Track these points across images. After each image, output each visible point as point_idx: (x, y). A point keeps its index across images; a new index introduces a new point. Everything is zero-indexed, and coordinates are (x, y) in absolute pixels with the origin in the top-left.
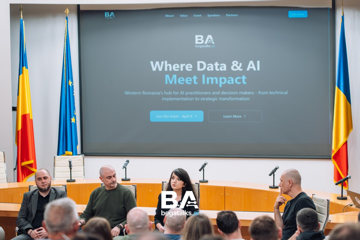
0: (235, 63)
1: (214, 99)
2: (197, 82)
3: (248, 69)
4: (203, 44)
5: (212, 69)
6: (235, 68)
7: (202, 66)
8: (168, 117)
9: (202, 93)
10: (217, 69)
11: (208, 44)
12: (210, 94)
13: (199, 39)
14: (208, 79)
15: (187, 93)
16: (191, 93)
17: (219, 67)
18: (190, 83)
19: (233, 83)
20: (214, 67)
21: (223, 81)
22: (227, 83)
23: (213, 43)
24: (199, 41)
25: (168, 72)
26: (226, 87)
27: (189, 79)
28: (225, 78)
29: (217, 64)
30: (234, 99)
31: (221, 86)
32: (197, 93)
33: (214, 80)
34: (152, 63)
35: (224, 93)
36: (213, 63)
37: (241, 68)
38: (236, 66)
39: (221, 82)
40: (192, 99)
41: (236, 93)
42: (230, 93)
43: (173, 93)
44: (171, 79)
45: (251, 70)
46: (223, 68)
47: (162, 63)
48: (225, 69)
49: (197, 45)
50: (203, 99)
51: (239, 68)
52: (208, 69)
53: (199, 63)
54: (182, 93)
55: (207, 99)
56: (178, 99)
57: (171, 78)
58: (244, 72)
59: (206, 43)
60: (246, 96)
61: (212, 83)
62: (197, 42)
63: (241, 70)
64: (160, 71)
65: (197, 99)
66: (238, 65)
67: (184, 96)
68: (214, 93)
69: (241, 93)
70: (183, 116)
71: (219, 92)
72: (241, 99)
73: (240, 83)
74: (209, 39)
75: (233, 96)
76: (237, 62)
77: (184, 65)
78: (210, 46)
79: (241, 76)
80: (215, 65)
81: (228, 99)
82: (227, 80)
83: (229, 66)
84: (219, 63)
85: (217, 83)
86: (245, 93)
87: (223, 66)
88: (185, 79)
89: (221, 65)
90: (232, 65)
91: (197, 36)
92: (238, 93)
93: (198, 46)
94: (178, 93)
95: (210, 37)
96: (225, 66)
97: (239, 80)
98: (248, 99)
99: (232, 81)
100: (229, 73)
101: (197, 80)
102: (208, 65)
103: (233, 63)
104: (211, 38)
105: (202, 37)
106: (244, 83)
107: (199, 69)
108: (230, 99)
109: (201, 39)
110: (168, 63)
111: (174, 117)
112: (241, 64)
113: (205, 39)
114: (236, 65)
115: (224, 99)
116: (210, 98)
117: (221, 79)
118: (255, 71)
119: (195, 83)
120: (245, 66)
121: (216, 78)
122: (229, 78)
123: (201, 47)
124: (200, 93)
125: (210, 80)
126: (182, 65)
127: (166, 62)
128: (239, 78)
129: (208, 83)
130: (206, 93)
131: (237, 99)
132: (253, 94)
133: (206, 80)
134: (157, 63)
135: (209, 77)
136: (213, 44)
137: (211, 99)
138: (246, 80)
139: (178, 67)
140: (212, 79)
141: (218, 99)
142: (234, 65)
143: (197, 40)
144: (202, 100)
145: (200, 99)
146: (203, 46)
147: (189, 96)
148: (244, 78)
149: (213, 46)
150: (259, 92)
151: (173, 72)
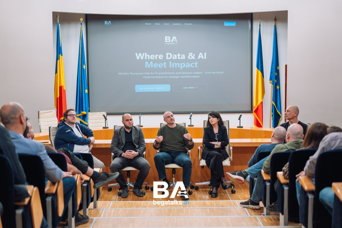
0: (190, 54)
1: (177, 77)
2: (166, 66)
3: (199, 58)
4: (170, 42)
5: (176, 58)
6: (191, 57)
7: (169, 56)
8: (147, 88)
9: (170, 73)
10: (179, 58)
11: (173, 42)
12: (175, 74)
13: (168, 39)
14: (173, 64)
15: (160, 74)
16: (162, 73)
17: (180, 57)
18: (162, 67)
19: (189, 67)
20: (177, 57)
21: (183, 65)
22: (185, 66)
25: (147, 60)
26: (185, 70)
27: (161, 64)
28: (184, 64)
29: (179, 55)
30: (190, 77)
31: (181, 69)
32: (166, 73)
33: (177, 65)
34: (137, 54)
35: (183, 73)
37: (194, 57)
39: (182, 66)
40: (163, 77)
41: (191, 73)
42: (187, 73)
43: (150, 73)
44: (149, 64)
45: (201, 58)
46: (183, 57)
47: (143, 54)
48: (184, 58)
49: (166, 43)
50: (170, 77)
51: (193, 58)
52: (173, 58)
53: (167, 54)
54: (156, 73)
55: (173, 77)
56: (154, 77)
58: (196, 60)
60: (197, 75)
61: (176, 67)
62: (166, 41)
63: (195, 58)
64: (142, 59)
65: (166, 77)
66: (193, 55)
67: (158, 75)
68: (177, 73)
69: (194, 73)
70: (157, 88)
71: (180, 73)
72: (194, 77)
73: (194, 67)
74: (174, 39)
75: (189, 75)
76: (192, 54)
77: (158, 55)
78: (175, 44)
79: (194, 63)
81: (186, 77)
82: (186, 65)
83: (187, 56)
85: (179, 67)
86: (197, 73)
87: (183, 56)
88: (158, 65)
89: (182, 55)
91: (166, 37)
92: (193, 73)
94: (153, 73)
95: (174, 37)
96: (184, 56)
97: (193, 65)
98: (198, 77)
99: (188, 65)
100: (186, 61)
101: (166, 65)
102: (173, 55)
103: (189, 54)
105: (169, 37)
106: (196, 66)
107: (167, 58)
108: (187, 77)
110: (147, 55)
111: (151, 88)
112: (194, 55)
113: (171, 39)
114: (191, 56)
115: (183, 77)
117: (181, 64)
118: (203, 59)
119: (165, 67)
120: (196, 56)
121: (178, 64)
122: (187, 64)
123: (169, 44)
124: (168, 73)
125: (175, 65)
126: (156, 56)
127: (146, 53)
128: (193, 63)
129: (173, 67)
130: (172, 73)
131: (192, 77)
132: (202, 73)
133: (172, 65)
134: (140, 54)
136: (177, 42)
137: (175, 77)
138: (197, 65)
139: (154, 57)
140: (176, 64)
141: (180, 77)
142: (190, 55)
143: (166, 39)
145: (168, 77)
148: (196, 63)
149: (177, 44)
150: (206, 72)
151: (150, 60)
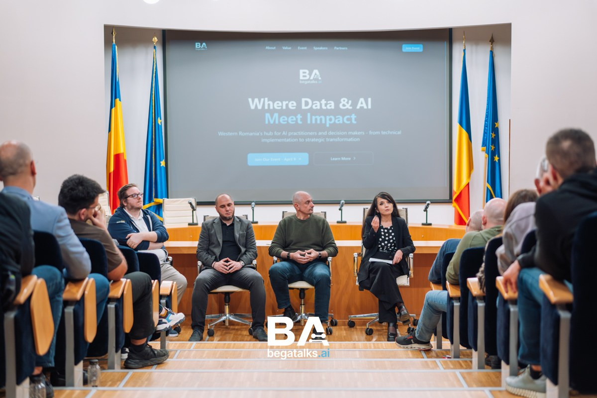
0: (344, 101)
1: (320, 140)
3: (358, 107)
4: (309, 80)
5: (318, 107)
6: (344, 105)
7: (306, 103)
8: (268, 160)
9: (308, 133)
10: (324, 107)
11: (314, 79)
12: (316, 134)
13: (304, 74)
14: (314, 118)
15: (290, 134)
16: (295, 134)
17: (326, 105)
18: (294, 123)
19: (341, 122)
20: (321, 105)
21: (330, 120)
22: (335, 122)
23: (320, 78)
24: (304, 76)
25: (269, 111)
27: (292, 118)
28: (332, 117)
29: (323, 102)
30: (342, 140)
31: (328, 125)
33: (321, 119)
34: (250, 100)
35: (331, 133)
36: (320, 101)
37: (350, 106)
38: (345, 103)
39: (328, 121)
40: (296, 140)
41: (345, 133)
42: (338, 133)
43: (274, 134)
45: (362, 108)
46: (330, 106)
47: (262, 100)
48: (333, 107)
49: (302, 80)
51: (348, 106)
52: (314, 107)
53: (303, 100)
54: (284, 133)
55: (313, 140)
56: (280, 140)
57: (272, 117)
59: (312, 78)
60: (355, 136)
61: (318, 122)
62: (301, 78)
63: (351, 108)
64: (260, 110)
65: (301, 140)
66: (348, 102)
67: (287, 137)
68: (320, 134)
69: (350, 133)
70: (285, 159)
71: (326, 132)
72: (350, 140)
73: (349, 122)
74: (316, 74)
75: (341, 137)
76: (346, 100)
77: (287, 102)
78: (316, 82)
79: (351, 115)
80: (321, 102)
81: (336, 140)
82: (335, 118)
84: (327, 100)
85: (323, 122)
86: (355, 133)
87: (330, 103)
88: (288, 118)
89: (328, 102)
90: (341, 102)
91: (301, 71)
92: (348, 133)
93: (303, 82)
94: (279, 133)
95: (316, 71)
96: (332, 103)
97: (348, 119)
98: (358, 139)
99: (340, 120)
101: (302, 120)
102: (314, 102)
103: (342, 100)
104: (318, 73)
105: (307, 71)
106: (354, 122)
107: (304, 107)
108: (338, 140)
109: (306, 74)
110: (268, 101)
111: (276, 160)
113: (310, 74)
115: (332, 140)
116: (316, 138)
117: (328, 117)
118: (366, 109)
119: (300, 122)
121: (323, 117)
122: (337, 117)
123: (306, 83)
124: (304, 134)
125: (316, 120)
126: (285, 103)
127: (266, 99)
128: (349, 117)
129: (313, 122)
130: (311, 134)
131: (346, 139)
132: (363, 134)
133: (311, 119)
134: (256, 100)
135: (315, 116)
136: (320, 80)
137: (317, 140)
138: (356, 119)
139: (280, 104)
140: (318, 117)
141: (325, 140)
143: (301, 74)
144: (307, 141)
145: (305, 140)
146: (309, 82)
147: (293, 137)
148: (354, 116)
149: (320, 82)
150: (370, 132)
151: (274, 110)
